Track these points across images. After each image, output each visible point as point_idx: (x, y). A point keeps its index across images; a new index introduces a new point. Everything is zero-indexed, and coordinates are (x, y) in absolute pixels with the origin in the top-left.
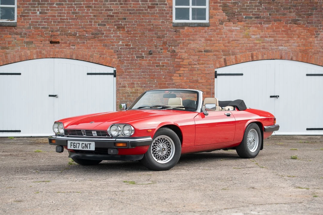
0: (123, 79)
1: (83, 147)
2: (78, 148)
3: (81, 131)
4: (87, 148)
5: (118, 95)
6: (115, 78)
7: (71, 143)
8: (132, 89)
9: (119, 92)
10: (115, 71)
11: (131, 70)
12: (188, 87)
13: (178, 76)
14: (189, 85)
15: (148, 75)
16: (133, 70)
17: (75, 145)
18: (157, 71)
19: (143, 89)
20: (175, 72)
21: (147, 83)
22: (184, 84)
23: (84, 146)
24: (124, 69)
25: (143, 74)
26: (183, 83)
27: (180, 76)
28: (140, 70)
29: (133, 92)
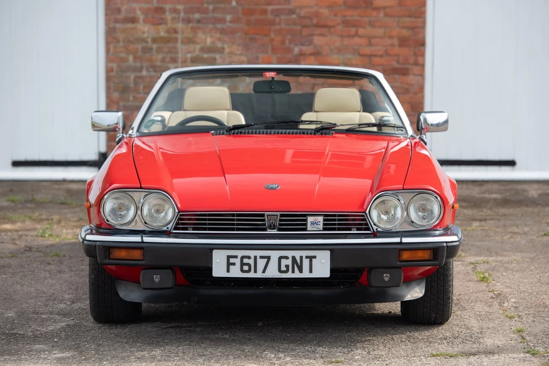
1: (283, 268)
2: (264, 272)
3: (263, 215)
4: (301, 271)
7: (229, 257)
17: (249, 265)
23: (287, 266)
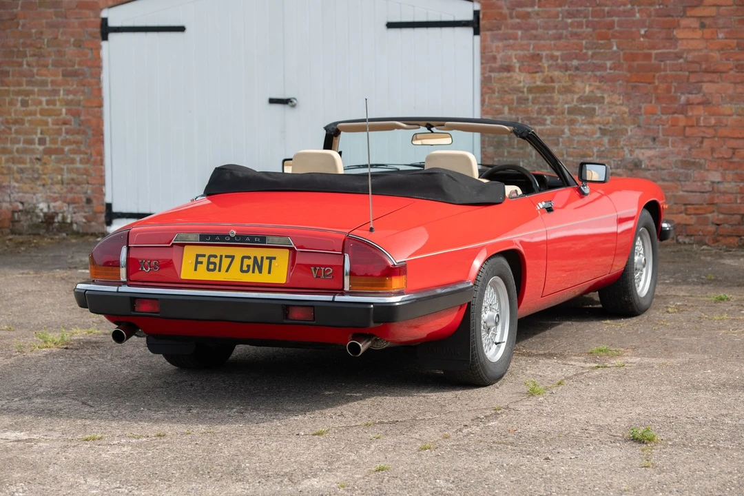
0: (501, 40)
5: (487, 97)
6: (477, 38)
8: (535, 78)
9: (490, 89)
10: (476, 13)
11: (529, 10)
12: (731, 67)
13: (695, 28)
14: (738, 60)
15: (587, 26)
16: (536, 8)
18: (622, 8)
19: (569, 75)
20: (685, 12)
21: (586, 54)
22: (716, 55)
24: (505, 8)
25: (569, 21)
26: (712, 54)
27: (703, 26)
28: (559, 9)
29: (538, 87)
